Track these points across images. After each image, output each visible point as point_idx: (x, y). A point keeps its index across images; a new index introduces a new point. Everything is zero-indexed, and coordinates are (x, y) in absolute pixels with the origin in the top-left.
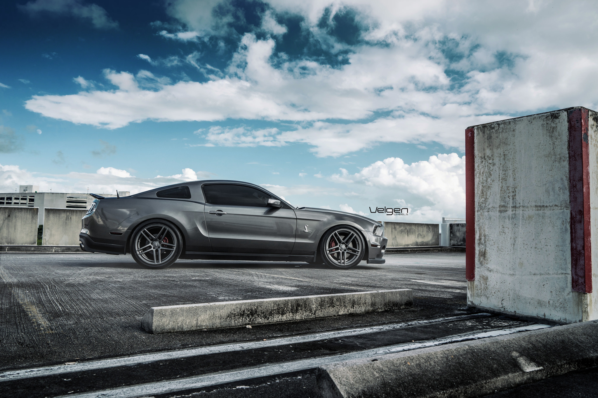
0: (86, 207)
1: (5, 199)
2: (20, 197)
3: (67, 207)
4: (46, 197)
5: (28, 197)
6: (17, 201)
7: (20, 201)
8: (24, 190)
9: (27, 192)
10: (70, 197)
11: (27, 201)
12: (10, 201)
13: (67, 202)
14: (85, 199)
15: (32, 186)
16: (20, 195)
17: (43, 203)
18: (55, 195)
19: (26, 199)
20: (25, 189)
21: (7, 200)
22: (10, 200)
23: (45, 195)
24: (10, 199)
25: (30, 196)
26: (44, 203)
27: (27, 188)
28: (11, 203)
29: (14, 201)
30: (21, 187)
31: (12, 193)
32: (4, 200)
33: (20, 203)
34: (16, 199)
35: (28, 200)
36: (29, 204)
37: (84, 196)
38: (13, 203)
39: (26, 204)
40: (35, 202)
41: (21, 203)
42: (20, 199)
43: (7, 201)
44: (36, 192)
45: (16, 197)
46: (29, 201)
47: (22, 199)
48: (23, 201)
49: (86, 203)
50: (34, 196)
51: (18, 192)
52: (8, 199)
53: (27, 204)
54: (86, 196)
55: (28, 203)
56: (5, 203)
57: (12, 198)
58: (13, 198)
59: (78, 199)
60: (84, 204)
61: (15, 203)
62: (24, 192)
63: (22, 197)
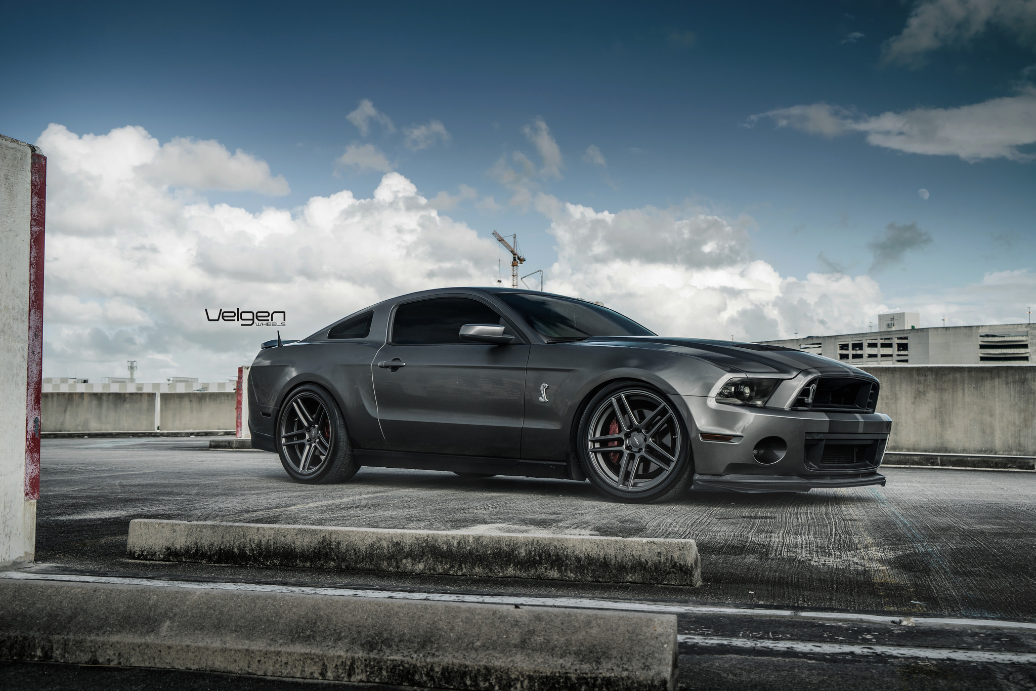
0: (1026, 359)
1: (850, 347)
2: (879, 342)
3: (982, 359)
4: (933, 339)
5: (896, 341)
6: (873, 351)
7: (879, 351)
8: (888, 326)
9: (893, 329)
10: (987, 336)
11: (893, 351)
12: (859, 352)
13: (982, 347)
14: (1024, 338)
15: (903, 314)
16: (879, 337)
17: (928, 353)
18: (951, 331)
19: (890, 345)
20: (890, 322)
21: (853, 349)
22: (859, 349)
23: (930, 333)
24: (859, 346)
25: (899, 338)
26: (930, 353)
27: (893, 319)
28: (861, 356)
29: (867, 351)
30: (881, 317)
31: (863, 334)
32: (847, 350)
33: (879, 356)
34: (871, 345)
35: (895, 347)
36: (898, 355)
37: (1020, 329)
38: (865, 356)
39: (891, 356)
40: (911, 352)
41: (882, 356)
42: (879, 345)
43: (854, 352)
44: (913, 327)
45: (870, 342)
46: (899, 350)
47: (883, 345)
48: (885, 349)
49: (1026, 346)
50: (906, 338)
51: (876, 329)
52: (855, 346)
53: (895, 356)
54: (1026, 330)
55: (897, 353)
56: (850, 356)
57: (862, 343)
58: (865, 345)
59: (1006, 339)
60: (1022, 351)
61: (870, 356)
62: (889, 330)
63: (882, 341)
